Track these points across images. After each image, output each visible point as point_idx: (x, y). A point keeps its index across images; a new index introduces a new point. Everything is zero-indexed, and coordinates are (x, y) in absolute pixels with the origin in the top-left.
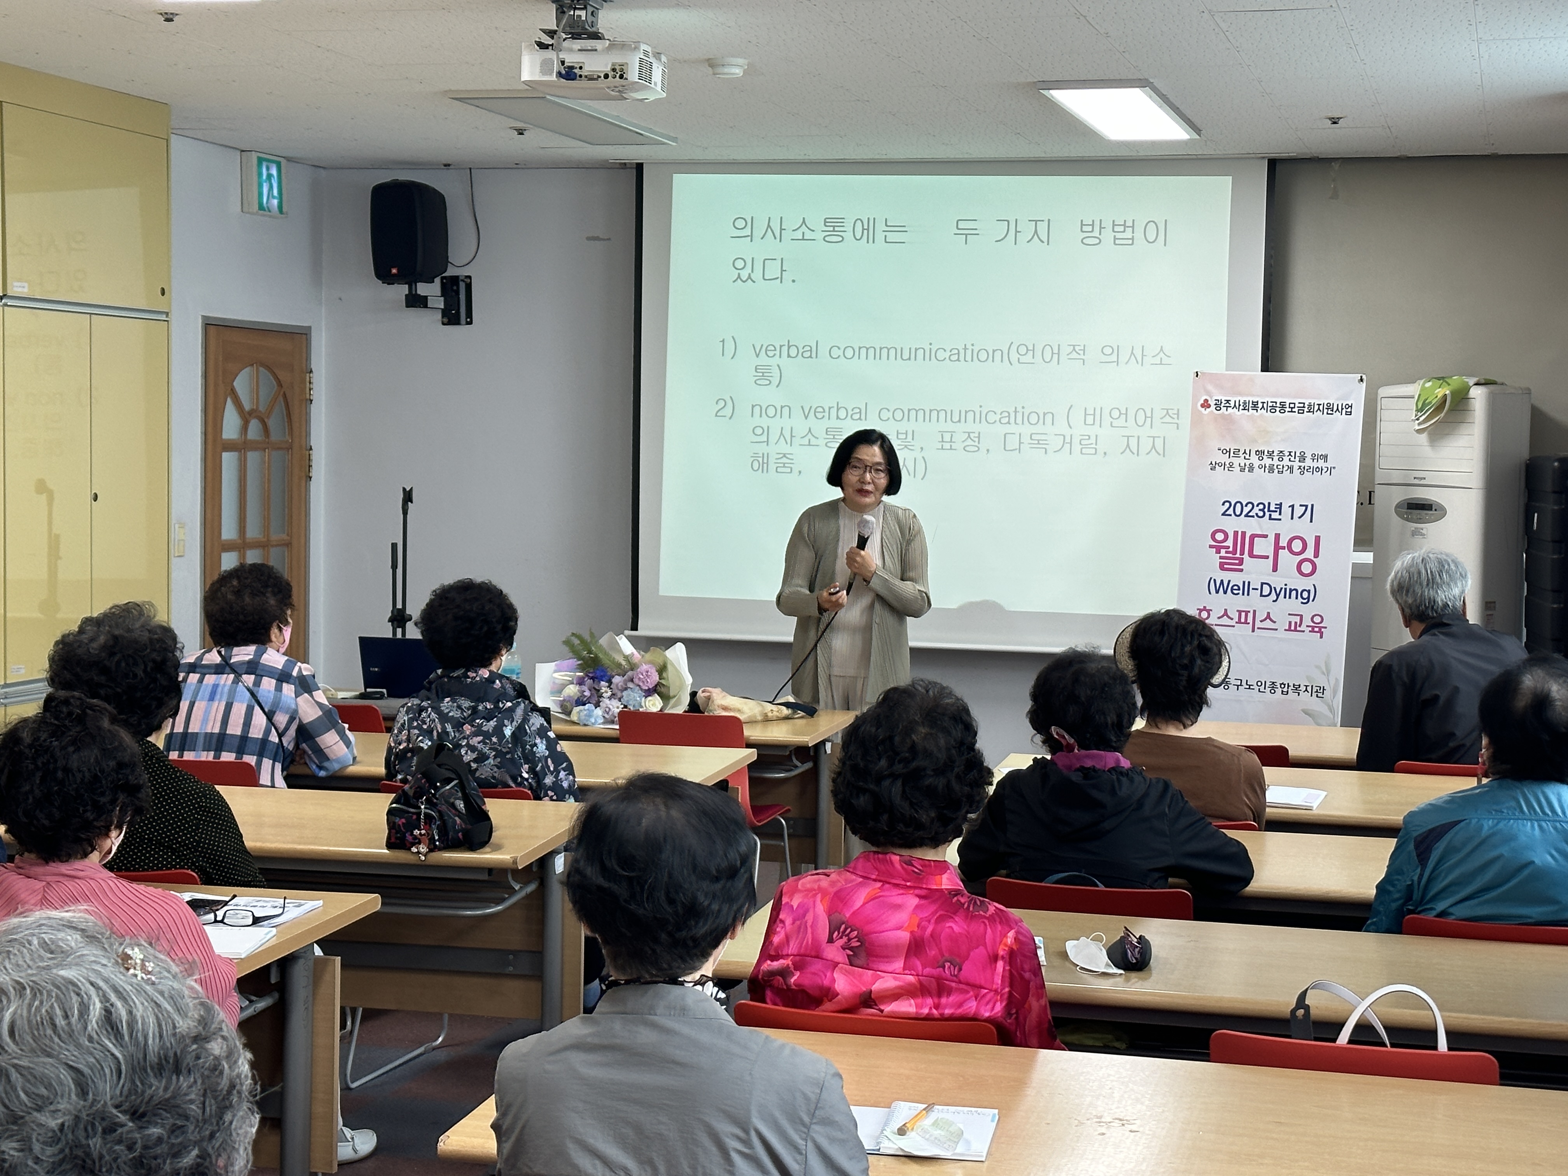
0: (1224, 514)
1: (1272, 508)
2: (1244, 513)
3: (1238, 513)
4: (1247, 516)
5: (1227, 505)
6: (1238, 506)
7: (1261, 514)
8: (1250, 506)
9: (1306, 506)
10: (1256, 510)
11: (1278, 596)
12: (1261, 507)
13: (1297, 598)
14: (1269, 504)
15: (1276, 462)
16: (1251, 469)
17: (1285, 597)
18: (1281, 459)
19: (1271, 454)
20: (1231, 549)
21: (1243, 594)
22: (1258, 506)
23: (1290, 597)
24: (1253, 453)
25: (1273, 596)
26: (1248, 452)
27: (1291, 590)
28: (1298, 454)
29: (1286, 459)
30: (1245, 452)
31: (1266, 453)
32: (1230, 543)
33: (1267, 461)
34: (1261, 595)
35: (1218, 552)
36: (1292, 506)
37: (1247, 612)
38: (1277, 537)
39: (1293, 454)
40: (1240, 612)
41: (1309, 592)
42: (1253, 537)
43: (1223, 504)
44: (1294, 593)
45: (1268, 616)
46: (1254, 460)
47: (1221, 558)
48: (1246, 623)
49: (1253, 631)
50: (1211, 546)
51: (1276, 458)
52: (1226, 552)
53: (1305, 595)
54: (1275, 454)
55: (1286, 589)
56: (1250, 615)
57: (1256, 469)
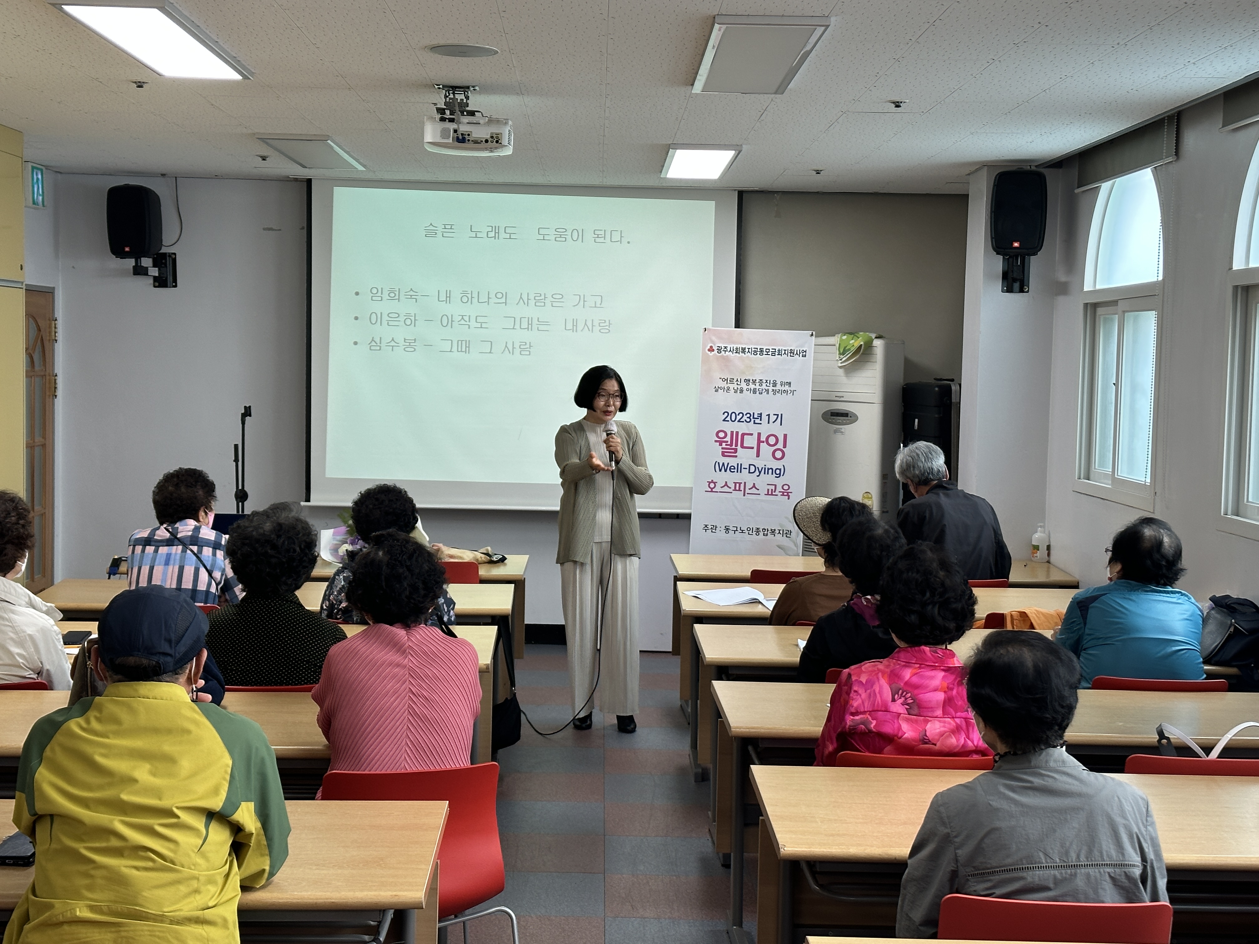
0: (724, 420)
1: (756, 416)
2: (737, 419)
3: (733, 419)
4: (739, 421)
5: (726, 414)
6: (734, 415)
7: (748, 420)
8: (741, 415)
9: (778, 415)
10: (745, 418)
11: (760, 472)
12: (748, 415)
13: (772, 474)
14: (754, 413)
15: (757, 387)
16: (742, 391)
17: (765, 473)
18: (761, 385)
19: (754, 382)
20: (729, 443)
21: (737, 472)
22: (746, 415)
23: (768, 474)
24: (743, 381)
25: (757, 473)
26: (739, 380)
27: (768, 469)
28: (772, 382)
29: (764, 385)
30: (737, 381)
31: (751, 381)
32: (728, 439)
33: (752, 386)
34: (749, 473)
35: (721, 445)
36: (769, 415)
37: (740, 484)
38: (759, 434)
39: (768, 382)
40: (735, 483)
41: (780, 470)
42: (743, 435)
43: (724, 414)
44: (770, 471)
45: (754, 486)
46: (744, 385)
47: (723, 448)
48: (739, 490)
49: (744, 495)
50: (716, 441)
51: (757, 384)
52: (726, 445)
53: (778, 472)
54: (757, 381)
55: (765, 468)
56: (742, 485)
57: (745, 391)
